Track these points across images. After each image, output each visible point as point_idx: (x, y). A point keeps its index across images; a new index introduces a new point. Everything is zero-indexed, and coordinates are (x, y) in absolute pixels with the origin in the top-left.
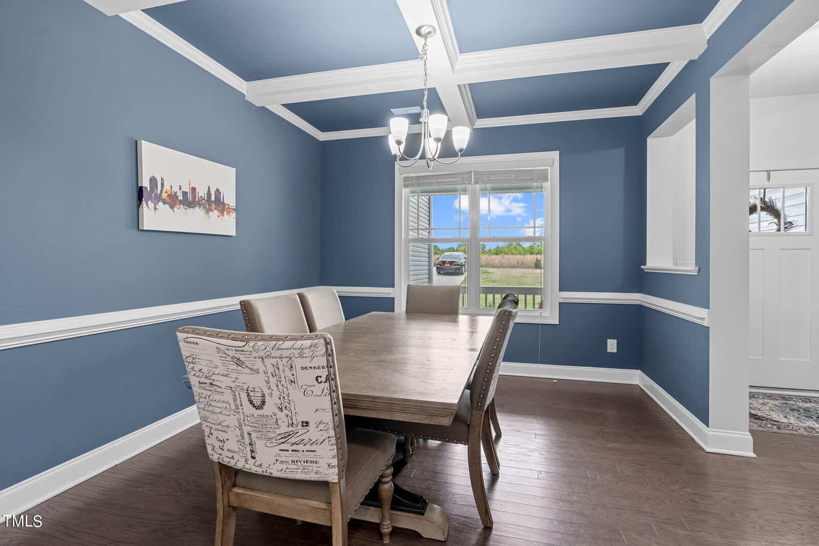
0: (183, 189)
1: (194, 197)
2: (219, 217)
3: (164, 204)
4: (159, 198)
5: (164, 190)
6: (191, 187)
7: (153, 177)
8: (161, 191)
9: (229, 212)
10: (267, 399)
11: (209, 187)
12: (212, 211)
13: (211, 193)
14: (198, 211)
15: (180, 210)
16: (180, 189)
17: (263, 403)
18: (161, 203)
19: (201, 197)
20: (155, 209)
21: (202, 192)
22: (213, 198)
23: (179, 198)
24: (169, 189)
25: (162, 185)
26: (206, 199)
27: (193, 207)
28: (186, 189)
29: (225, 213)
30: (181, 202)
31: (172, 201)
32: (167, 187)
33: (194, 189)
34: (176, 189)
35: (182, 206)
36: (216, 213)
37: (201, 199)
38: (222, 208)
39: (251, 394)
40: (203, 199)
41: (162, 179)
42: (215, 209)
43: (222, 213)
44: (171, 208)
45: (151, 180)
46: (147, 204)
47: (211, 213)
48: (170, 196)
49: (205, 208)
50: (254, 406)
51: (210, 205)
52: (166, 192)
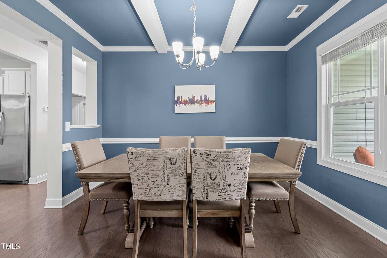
0: (189, 98)
1: (194, 100)
2: (206, 105)
3: (182, 104)
4: (180, 103)
5: (182, 100)
6: (193, 96)
7: (179, 96)
8: (181, 100)
9: (212, 103)
10: (217, 177)
11: (201, 95)
12: (203, 104)
13: (202, 97)
14: (196, 105)
15: (188, 106)
16: (188, 98)
17: (216, 178)
18: (181, 104)
19: (197, 99)
20: (179, 106)
21: (198, 97)
22: (203, 99)
23: (188, 101)
24: (184, 99)
25: (182, 98)
26: (200, 99)
27: (194, 104)
28: (191, 97)
29: (209, 104)
30: (189, 103)
31: (186, 103)
32: (183, 98)
33: (194, 97)
34: (187, 98)
35: (189, 104)
36: (205, 104)
37: (197, 100)
38: (208, 102)
39: (211, 175)
40: (198, 100)
41: (182, 96)
42: (204, 103)
43: (208, 104)
44: (185, 105)
45: (178, 97)
46: (176, 105)
47: (202, 105)
48: (184, 101)
49: (199, 103)
50: (211, 179)
51: (201, 102)
52: (183, 100)
